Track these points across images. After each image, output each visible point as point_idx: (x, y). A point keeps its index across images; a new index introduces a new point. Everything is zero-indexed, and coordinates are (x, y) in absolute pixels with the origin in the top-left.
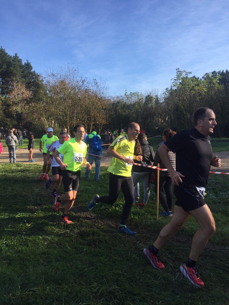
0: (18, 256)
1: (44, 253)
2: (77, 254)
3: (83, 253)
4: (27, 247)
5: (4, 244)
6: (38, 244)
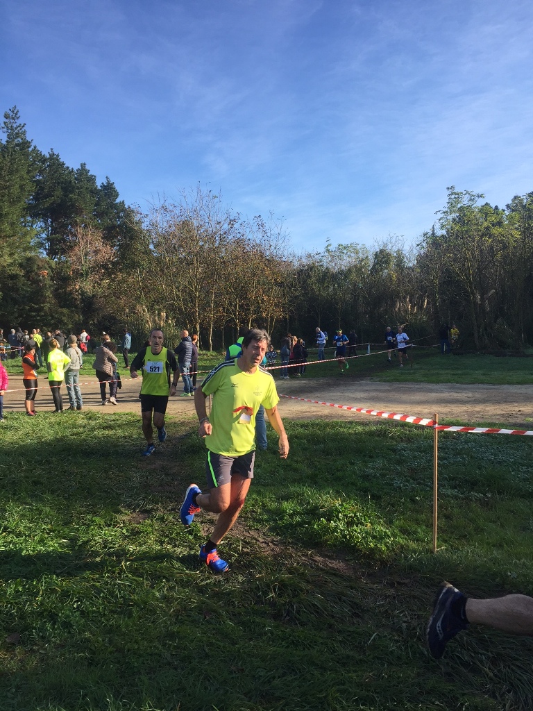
0: (110, 642)
1: (172, 636)
2: (251, 639)
3: (264, 638)
4: (129, 618)
5: (74, 608)
6: (153, 612)
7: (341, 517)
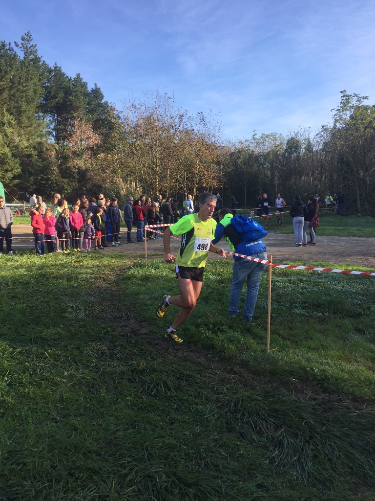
7: (211, 326)
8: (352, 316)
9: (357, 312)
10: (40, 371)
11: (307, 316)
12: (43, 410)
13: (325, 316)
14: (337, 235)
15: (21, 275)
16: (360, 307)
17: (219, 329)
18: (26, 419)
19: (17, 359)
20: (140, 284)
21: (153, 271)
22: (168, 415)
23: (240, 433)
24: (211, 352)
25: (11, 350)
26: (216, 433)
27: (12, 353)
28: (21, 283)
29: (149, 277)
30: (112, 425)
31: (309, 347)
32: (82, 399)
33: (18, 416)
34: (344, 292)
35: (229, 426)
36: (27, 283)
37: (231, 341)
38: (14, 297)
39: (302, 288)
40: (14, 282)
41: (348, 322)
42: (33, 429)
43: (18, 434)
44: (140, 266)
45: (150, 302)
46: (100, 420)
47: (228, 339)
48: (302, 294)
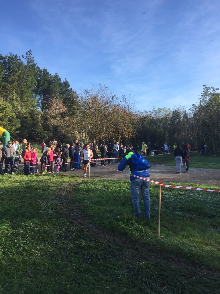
7: (125, 221)
8: (209, 217)
9: (213, 215)
10: (23, 245)
11: (183, 216)
12: (23, 270)
13: (193, 217)
14: (201, 167)
15: (16, 187)
16: (214, 211)
17: (130, 223)
18: (13, 275)
19: (10, 237)
20: (85, 194)
21: (93, 186)
22: (97, 276)
23: (140, 288)
24: (125, 237)
25: (7, 232)
26: (125, 288)
27: (7, 234)
28: (16, 192)
29: (90, 190)
30: (63, 281)
31: (183, 236)
32: (47, 264)
33: (9, 273)
34: (205, 202)
35: (134, 284)
36: (20, 191)
37: (137, 230)
38: (11, 200)
39: (180, 199)
40: (11, 191)
41: (207, 221)
42: (16, 281)
43: (7, 284)
44: (86, 183)
45: (90, 205)
46: (56, 278)
47: (134, 229)
48: (180, 202)
